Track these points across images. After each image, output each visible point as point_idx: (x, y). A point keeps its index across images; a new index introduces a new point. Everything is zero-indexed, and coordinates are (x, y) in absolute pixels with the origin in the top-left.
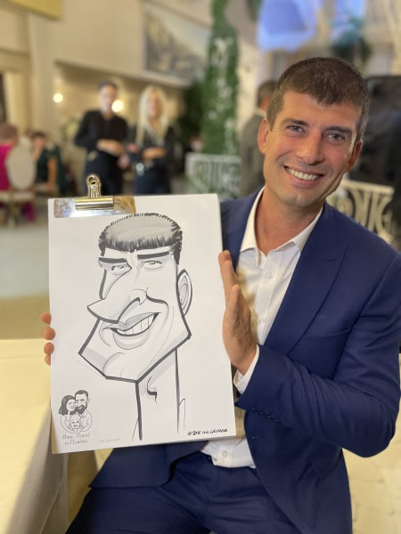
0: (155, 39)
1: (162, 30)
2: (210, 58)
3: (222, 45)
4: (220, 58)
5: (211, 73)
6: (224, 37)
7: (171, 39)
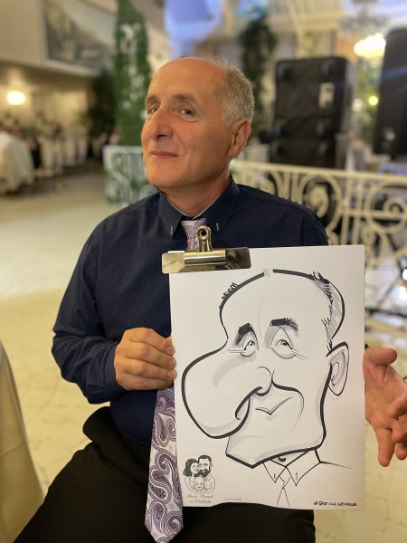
0: (56, 26)
1: (63, 17)
2: (118, 46)
3: (129, 31)
4: (129, 44)
5: (121, 60)
6: (131, 23)
7: (74, 26)
